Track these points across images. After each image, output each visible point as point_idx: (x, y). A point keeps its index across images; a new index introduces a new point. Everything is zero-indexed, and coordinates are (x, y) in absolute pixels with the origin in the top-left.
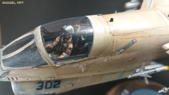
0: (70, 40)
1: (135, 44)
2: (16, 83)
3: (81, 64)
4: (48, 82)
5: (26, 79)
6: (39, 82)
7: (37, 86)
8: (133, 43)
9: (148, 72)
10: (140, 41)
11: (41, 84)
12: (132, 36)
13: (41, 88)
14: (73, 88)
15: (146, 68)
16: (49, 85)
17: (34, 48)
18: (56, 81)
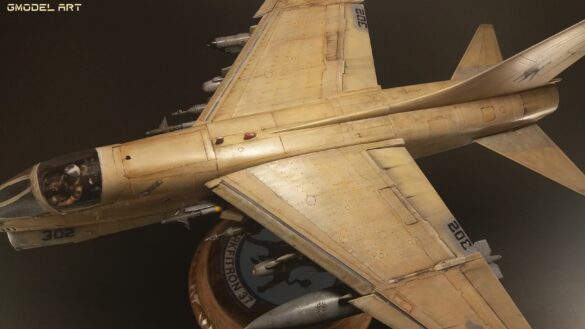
0: (77, 182)
1: (161, 186)
2: (14, 233)
3: (95, 211)
4: (57, 230)
5: (26, 229)
6: (45, 231)
7: (43, 236)
8: (157, 184)
9: (189, 215)
11: (47, 234)
12: (154, 177)
13: (49, 238)
14: (94, 236)
15: (190, 209)
16: (59, 234)
17: (31, 197)
18: (67, 229)
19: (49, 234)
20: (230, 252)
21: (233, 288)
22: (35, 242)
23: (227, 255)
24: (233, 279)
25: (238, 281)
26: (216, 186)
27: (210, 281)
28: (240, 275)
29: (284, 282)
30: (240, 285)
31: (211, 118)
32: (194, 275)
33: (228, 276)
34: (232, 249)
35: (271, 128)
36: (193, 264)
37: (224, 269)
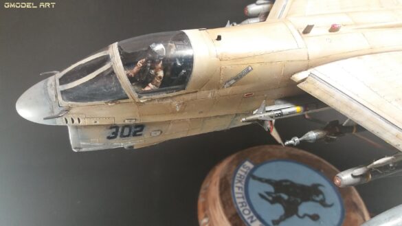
0: (160, 65)
2: (77, 128)
3: (174, 100)
5: (92, 122)
6: (112, 127)
7: (109, 132)
8: (248, 71)
9: (270, 114)
10: (257, 69)
11: (114, 130)
15: (268, 108)
16: (126, 131)
18: (137, 126)
19: (115, 131)
20: (239, 188)
21: (249, 221)
22: (97, 142)
23: (236, 190)
24: (247, 212)
25: (252, 214)
26: (303, 80)
27: (226, 213)
28: (252, 209)
29: (295, 217)
30: (255, 218)
31: (283, 16)
32: (205, 209)
33: (241, 209)
34: (239, 185)
35: (351, 25)
36: (201, 200)
37: (236, 203)
